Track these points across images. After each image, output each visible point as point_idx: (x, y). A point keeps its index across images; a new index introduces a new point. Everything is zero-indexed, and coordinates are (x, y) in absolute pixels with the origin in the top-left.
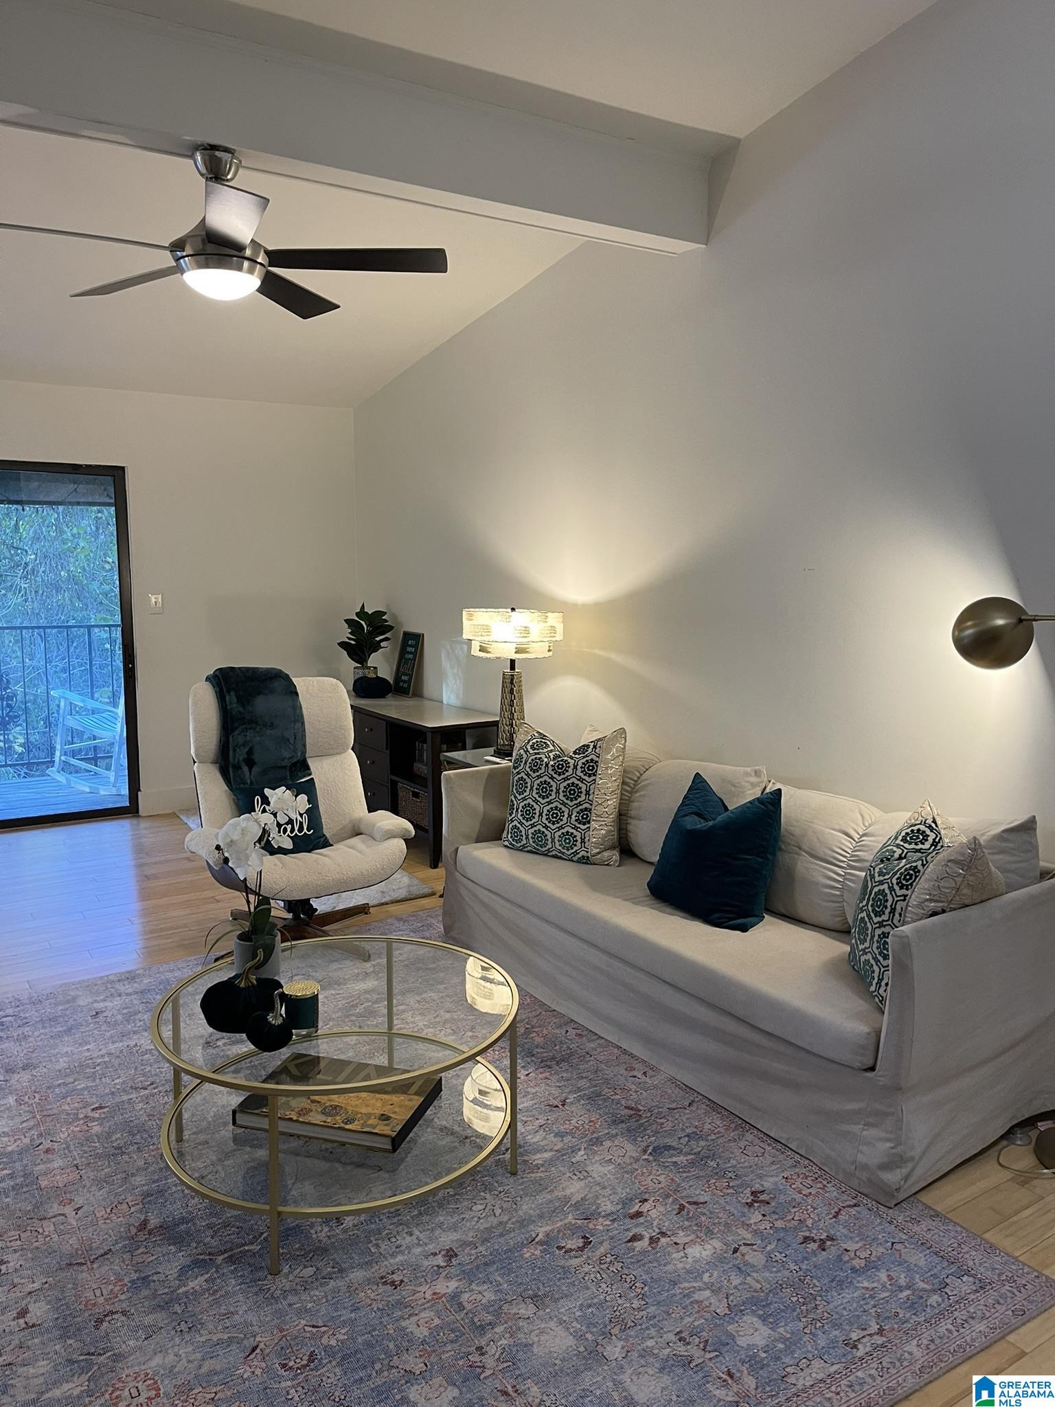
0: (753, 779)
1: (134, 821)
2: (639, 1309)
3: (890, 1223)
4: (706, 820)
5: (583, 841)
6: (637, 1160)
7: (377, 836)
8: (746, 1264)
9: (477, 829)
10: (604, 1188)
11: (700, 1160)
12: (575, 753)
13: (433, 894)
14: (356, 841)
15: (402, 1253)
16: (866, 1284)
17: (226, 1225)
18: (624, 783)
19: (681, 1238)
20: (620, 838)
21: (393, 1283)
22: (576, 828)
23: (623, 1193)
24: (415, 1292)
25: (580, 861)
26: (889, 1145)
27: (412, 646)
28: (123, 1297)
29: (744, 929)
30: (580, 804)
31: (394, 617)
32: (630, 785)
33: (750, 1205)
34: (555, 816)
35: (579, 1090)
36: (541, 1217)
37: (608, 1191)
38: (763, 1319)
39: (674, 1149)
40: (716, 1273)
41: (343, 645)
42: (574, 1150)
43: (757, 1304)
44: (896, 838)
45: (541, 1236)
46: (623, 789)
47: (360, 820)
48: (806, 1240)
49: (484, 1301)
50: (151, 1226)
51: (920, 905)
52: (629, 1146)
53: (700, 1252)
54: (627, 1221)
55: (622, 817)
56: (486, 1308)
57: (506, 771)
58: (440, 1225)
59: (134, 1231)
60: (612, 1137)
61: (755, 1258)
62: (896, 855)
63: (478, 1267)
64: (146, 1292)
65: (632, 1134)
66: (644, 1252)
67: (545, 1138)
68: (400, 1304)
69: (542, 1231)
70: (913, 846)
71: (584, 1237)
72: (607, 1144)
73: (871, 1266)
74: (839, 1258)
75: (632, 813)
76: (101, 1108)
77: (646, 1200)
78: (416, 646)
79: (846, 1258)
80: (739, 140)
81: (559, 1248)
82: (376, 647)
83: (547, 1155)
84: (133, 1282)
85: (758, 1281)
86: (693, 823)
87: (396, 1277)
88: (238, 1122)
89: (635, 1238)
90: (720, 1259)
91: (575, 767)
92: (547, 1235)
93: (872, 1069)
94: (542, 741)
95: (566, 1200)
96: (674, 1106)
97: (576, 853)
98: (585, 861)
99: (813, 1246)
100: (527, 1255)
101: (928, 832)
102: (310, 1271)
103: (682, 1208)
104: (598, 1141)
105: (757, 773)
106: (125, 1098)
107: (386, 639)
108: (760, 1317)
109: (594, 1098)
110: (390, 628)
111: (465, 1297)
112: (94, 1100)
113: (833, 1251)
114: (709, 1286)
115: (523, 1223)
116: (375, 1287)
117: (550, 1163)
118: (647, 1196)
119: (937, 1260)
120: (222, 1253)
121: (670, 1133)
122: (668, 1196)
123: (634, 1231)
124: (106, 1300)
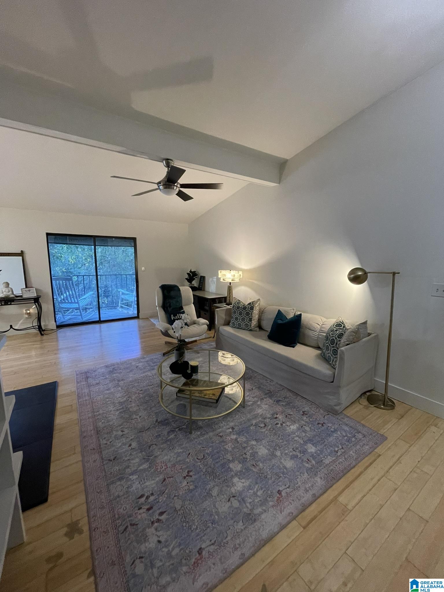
0: (292, 311)
1: (138, 320)
2: (282, 442)
3: (338, 419)
4: (283, 321)
5: (250, 326)
6: (273, 404)
7: (200, 324)
8: (305, 430)
9: (223, 322)
10: (267, 411)
11: (288, 404)
12: (248, 304)
13: (211, 337)
14: (194, 325)
15: (221, 428)
16: (335, 435)
17: (177, 421)
18: (260, 312)
19: (288, 424)
20: (259, 325)
21: (220, 436)
22: (249, 323)
23: (272, 412)
24: (226, 439)
25: (249, 330)
26: (337, 400)
27: (202, 279)
28: (155, 440)
29: (293, 347)
30: (249, 317)
31: (198, 272)
32: (262, 312)
33: (303, 415)
34: (243, 319)
35: (255, 386)
36: (253, 418)
37: (268, 412)
38: (313, 444)
39: (282, 401)
40: (298, 433)
41: (186, 279)
42: (257, 401)
43: (310, 440)
44: (334, 326)
45: (254, 424)
46: (259, 313)
47: (196, 320)
48: (318, 424)
49: (244, 441)
50: (158, 421)
51: (344, 342)
52: (270, 400)
53: (294, 427)
54: (274, 419)
55: (259, 320)
56: (245, 442)
57: (230, 309)
58: (229, 421)
59: (155, 422)
60: (266, 398)
61: (307, 429)
62: (335, 330)
63: (240, 432)
64: (160, 439)
65: (271, 397)
66: (280, 427)
67: (250, 398)
68: (223, 441)
69: (254, 422)
70: (338, 328)
71: (265, 424)
72: (265, 400)
73: (335, 431)
74: (327, 428)
75: (262, 319)
76: (141, 390)
77: (277, 414)
78: (203, 279)
79: (329, 428)
80: (288, 160)
81: (259, 427)
82: (194, 279)
83: (251, 403)
84: (156, 436)
85: (310, 435)
86: (280, 322)
87: (221, 434)
88: (178, 395)
89: (277, 424)
90: (298, 429)
91: (248, 308)
92: (255, 423)
93: (333, 382)
94: (239, 302)
95: (258, 414)
96: (279, 390)
97: (249, 328)
98: (251, 330)
99: (320, 425)
100: (252, 429)
101: (342, 324)
102: (199, 433)
103: (286, 416)
104: (262, 399)
105: (293, 309)
106: (147, 388)
107: (196, 277)
108: (312, 444)
109: (259, 388)
110: (197, 275)
111: (239, 440)
112: (139, 388)
113: (325, 426)
114: (297, 436)
115: (249, 420)
116: (216, 437)
117: (252, 405)
118: (277, 413)
119: (351, 429)
120: (177, 428)
121: (280, 397)
122: (282, 413)
123: (276, 422)
124: (151, 441)
